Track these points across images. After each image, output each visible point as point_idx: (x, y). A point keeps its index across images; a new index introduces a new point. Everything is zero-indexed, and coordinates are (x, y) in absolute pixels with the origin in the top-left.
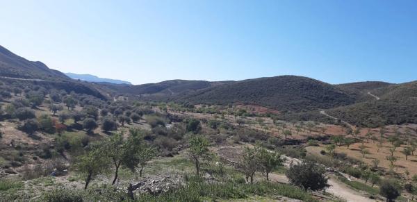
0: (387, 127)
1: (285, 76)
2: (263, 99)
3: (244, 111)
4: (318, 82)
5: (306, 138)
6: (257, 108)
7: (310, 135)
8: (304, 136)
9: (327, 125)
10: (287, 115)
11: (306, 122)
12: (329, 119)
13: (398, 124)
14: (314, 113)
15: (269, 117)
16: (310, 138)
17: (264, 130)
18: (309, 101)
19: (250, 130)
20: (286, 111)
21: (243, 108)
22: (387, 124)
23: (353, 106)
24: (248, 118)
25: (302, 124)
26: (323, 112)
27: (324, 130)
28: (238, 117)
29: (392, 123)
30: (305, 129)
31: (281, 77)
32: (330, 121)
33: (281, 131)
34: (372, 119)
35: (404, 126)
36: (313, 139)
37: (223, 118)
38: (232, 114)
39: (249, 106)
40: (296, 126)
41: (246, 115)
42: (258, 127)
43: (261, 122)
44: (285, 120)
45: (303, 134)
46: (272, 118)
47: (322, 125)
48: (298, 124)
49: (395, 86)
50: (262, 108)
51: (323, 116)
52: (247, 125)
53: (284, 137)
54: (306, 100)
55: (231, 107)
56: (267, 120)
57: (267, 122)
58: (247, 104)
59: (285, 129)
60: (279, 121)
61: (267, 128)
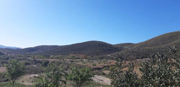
0: (137, 60)
1: (92, 41)
2: (83, 51)
4: (106, 43)
5: (103, 67)
6: (80, 55)
7: (105, 65)
9: (112, 61)
10: (94, 57)
11: (102, 60)
12: (112, 58)
13: (141, 58)
14: (105, 56)
15: (86, 58)
16: (105, 67)
17: (83, 64)
18: (103, 51)
19: (76, 65)
20: (93, 56)
21: (74, 56)
22: (137, 59)
23: (121, 52)
25: (101, 61)
26: (109, 55)
27: (110, 63)
28: (71, 60)
29: (139, 58)
30: (102, 63)
31: (90, 41)
32: (113, 59)
33: (91, 64)
34: (130, 57)
35: (144, 59)
36: (106, 67)
37: (63, 60)
38: (68, 58)
39: (76, 55)
40: (98, 62)
41: (75, 58)
42: (81, 63)
43: (82, 61)
44: (93, 59)
45: (102, 65)
46: (87, 59)
47: (109, 61)
48: (99, 61)
50: (82, 55)
51: (109, 57)
52: (75, 63)
53: (93, 67)
54: (101, 51)
55: (68, 55)
56: (85, 60)
57: (84, 61)
58: (76, 54)
59: (93, 63)
60: (90, 60)
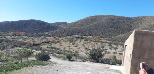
0: (67, 37)
1: (31, 20)
2: (23, 28)
3: (15, 34)
4: (44, 22)
5: (41, 43)
6: (20, 33)
7: (43, 41)
8: (40, 42)
9: (49, 37)
10: (33, 35)
11: (41, 37)
12: (49, 35)
14: (43, 33)
15: (26, 36)
16: (43, 43)
17: (24, 41)
18: (41, 29)
19: (18, 42)
20: (33, 33)
21: (14, 33)
22: (67, 36)
23: (56, 30)
24: (17, 37)
25: (39, 38)
26: (47, 33)
27: (47, 39)
28: (12, 37)
29: (69, 36)
30: (41, 39)
31: (30, 20)
32: (49, 36)
33: (31, 41)
34: (63, 34)
35: (72, 36)
36: (44, 43)
37: (5, 38)
38: (9, 36)
39: (17, 32)
41: (16, 36)
42: (22, 40)
43: (23, 38)
44: (32, 37)
45: (40, 41)
46: (27, 36)
47: (47, 38)
48: (38, 38)
49: (69, 24)
50: (23, 32)
51: (47, 34)
52: (17, 40)
53: (33, 43)
54: (40, 29)
55: (8, 32)
56: (25, 37)
57: (25, 38)
58: (16, 31)
59: (33, 40)
60: (30, 37)
61: (26, 40)
